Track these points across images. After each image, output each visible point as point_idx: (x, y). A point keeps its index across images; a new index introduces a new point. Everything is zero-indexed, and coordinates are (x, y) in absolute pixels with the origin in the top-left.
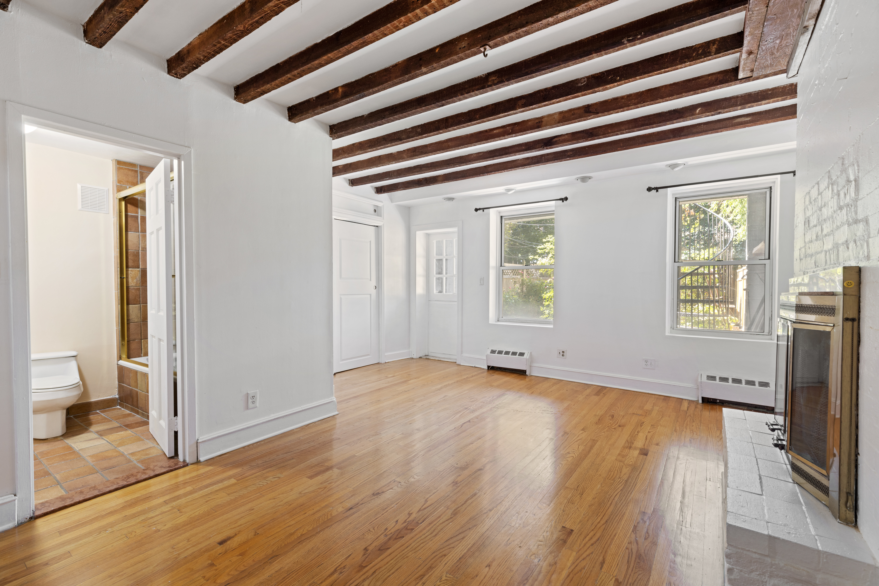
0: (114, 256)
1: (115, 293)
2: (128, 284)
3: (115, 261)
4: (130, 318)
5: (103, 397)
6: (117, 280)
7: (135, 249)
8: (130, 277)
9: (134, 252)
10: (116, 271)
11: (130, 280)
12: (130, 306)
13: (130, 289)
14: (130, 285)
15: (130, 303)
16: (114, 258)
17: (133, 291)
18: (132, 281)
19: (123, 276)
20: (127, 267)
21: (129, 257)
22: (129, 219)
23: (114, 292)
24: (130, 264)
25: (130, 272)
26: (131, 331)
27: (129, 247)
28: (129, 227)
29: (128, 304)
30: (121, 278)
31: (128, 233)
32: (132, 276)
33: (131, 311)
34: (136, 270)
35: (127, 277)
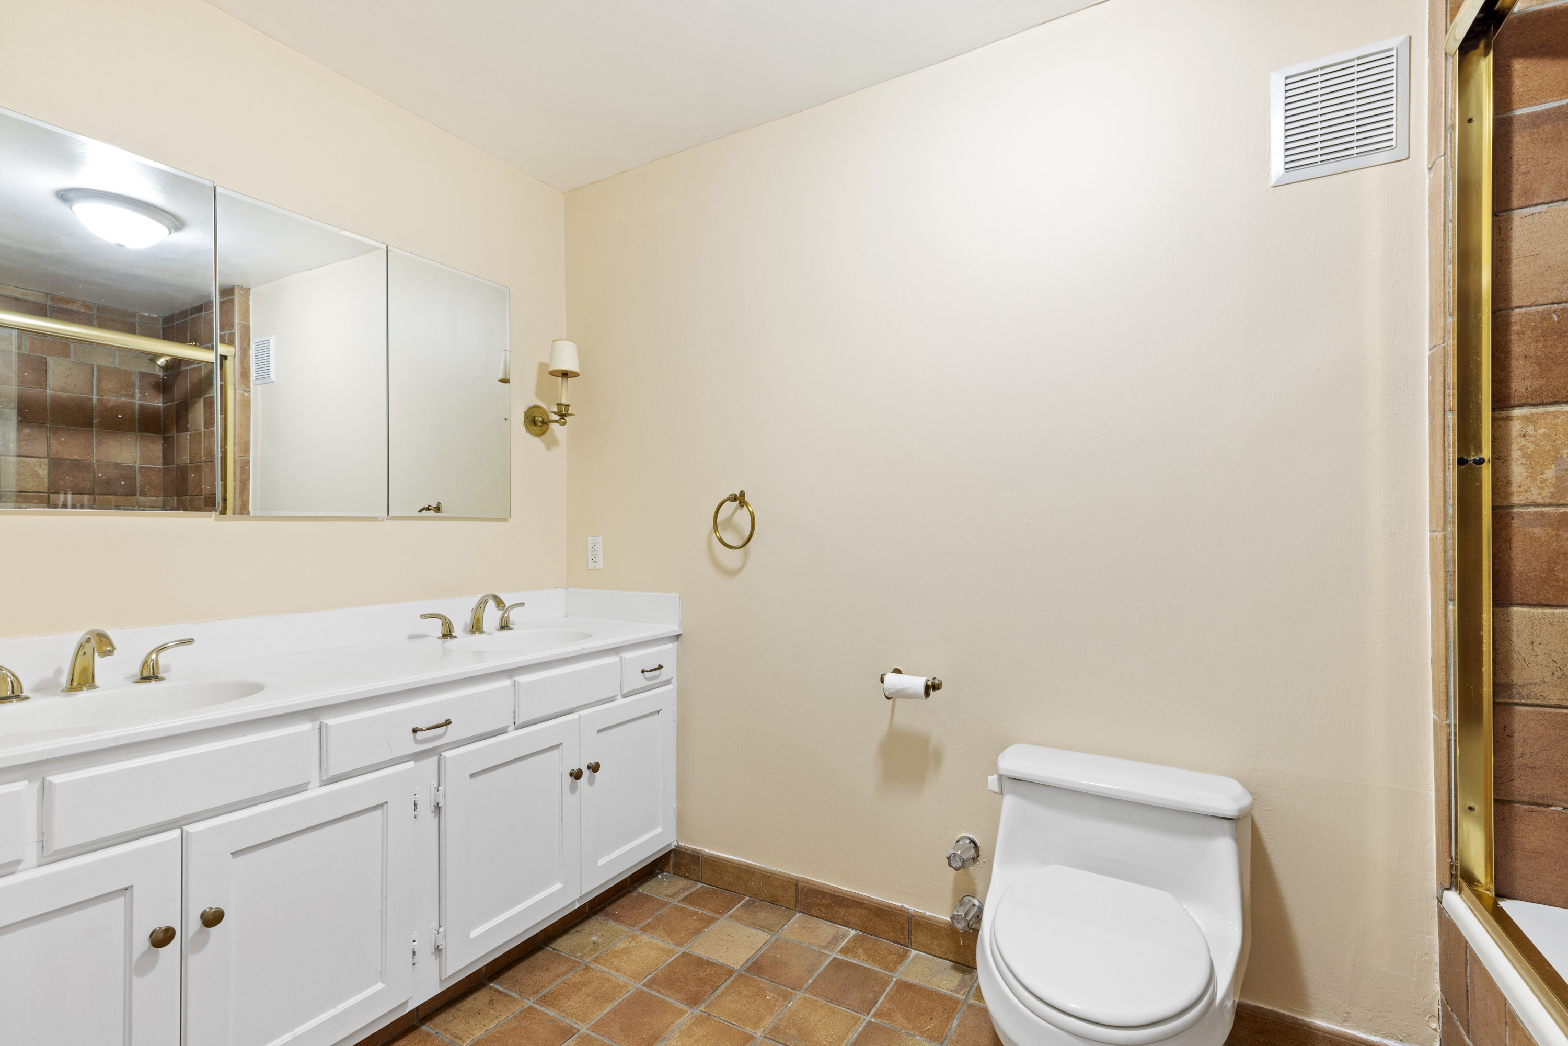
0: (1432, 358)
1: (1432, 540)
2: (1508, 495)
3: (1432, 383)
4: (1518, 676)
5: (1368, 1030)
6: (1439, 474)
7: (1552, 297)
8: (1516, 454)
9: (1545, 317)
10: (1439, 428)
11: (1518, 471)
12: (1516, 610)
13: (1516, 523)
14: (1516, 499)
15: (1516, 595)
16: (1432, 366)
17: (1537, 531)
18: (1532, 476)
19: (1479, 449)
20: (1501, 401)
21: (1517, 349)
22: (1520, 142)
23: (1428, 534)
24: (1519, 385)
25: (1516, 427)
26: (1518, 750)
27: (1518, 295)
28: (1517, 188)
29: (1502, 600)
30: (1461, 462)
31: (1509, 220)
32: (1531, 447)
33: (1519, 642)
34: (1555, 415)
35: (1500, 458)
